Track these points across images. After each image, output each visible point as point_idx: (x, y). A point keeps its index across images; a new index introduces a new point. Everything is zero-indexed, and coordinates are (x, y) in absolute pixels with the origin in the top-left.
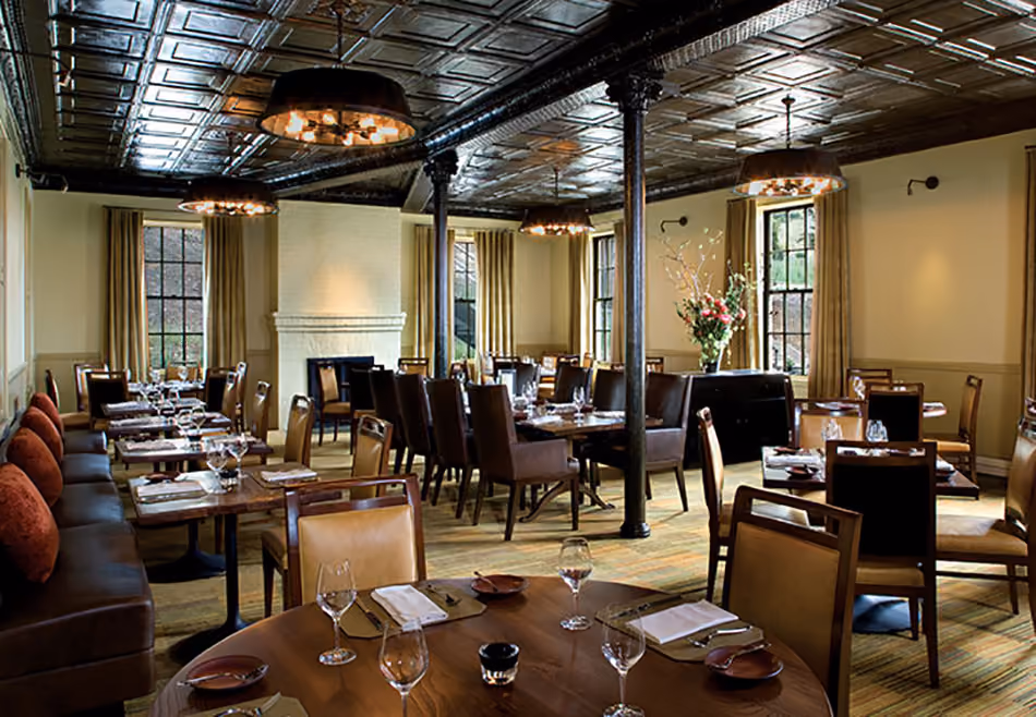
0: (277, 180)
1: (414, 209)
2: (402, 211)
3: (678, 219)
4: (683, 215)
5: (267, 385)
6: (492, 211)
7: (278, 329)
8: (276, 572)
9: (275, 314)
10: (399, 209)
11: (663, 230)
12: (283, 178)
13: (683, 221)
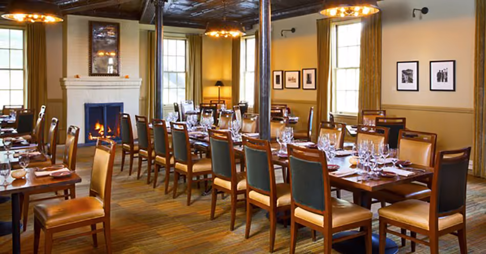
0: (66, 3)
1: (147, 22)
2: (140, 23)
3: (291, 29)
4: (294, 27)
5: (57, 120)
6: (191, 23)
7: (67, 87)
8: (41, 230)
9: (65, 79)
10: (138, 21)
11: (282, 35)
12: (69, 2)
13: (293, 30)
